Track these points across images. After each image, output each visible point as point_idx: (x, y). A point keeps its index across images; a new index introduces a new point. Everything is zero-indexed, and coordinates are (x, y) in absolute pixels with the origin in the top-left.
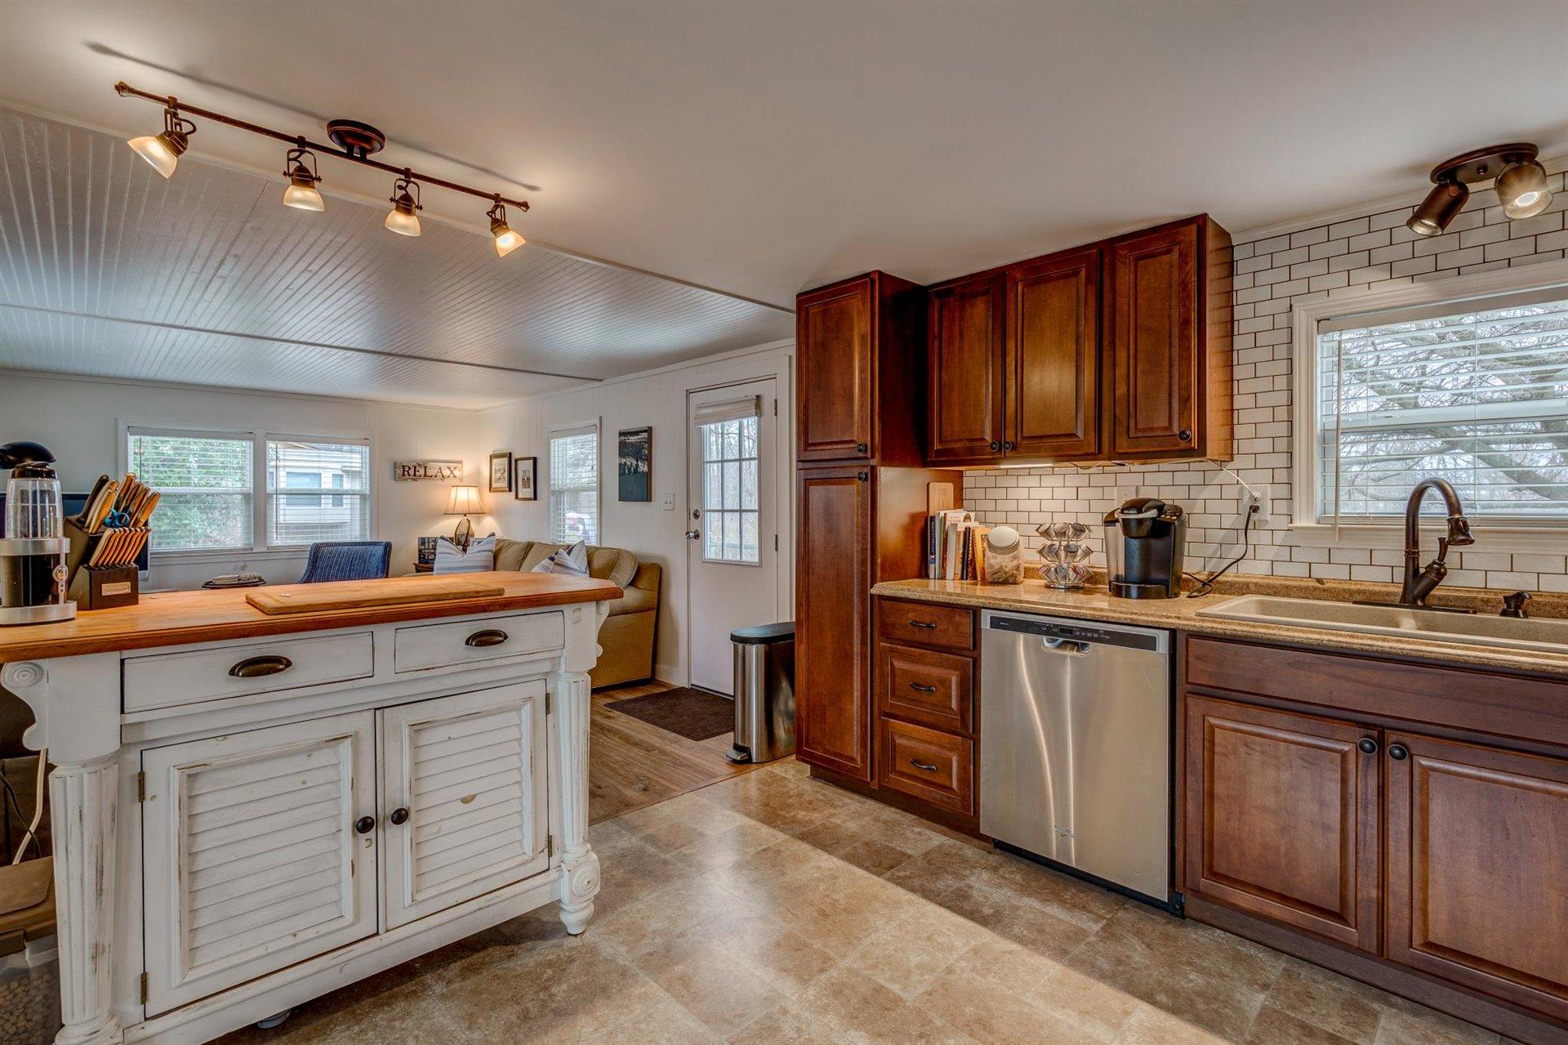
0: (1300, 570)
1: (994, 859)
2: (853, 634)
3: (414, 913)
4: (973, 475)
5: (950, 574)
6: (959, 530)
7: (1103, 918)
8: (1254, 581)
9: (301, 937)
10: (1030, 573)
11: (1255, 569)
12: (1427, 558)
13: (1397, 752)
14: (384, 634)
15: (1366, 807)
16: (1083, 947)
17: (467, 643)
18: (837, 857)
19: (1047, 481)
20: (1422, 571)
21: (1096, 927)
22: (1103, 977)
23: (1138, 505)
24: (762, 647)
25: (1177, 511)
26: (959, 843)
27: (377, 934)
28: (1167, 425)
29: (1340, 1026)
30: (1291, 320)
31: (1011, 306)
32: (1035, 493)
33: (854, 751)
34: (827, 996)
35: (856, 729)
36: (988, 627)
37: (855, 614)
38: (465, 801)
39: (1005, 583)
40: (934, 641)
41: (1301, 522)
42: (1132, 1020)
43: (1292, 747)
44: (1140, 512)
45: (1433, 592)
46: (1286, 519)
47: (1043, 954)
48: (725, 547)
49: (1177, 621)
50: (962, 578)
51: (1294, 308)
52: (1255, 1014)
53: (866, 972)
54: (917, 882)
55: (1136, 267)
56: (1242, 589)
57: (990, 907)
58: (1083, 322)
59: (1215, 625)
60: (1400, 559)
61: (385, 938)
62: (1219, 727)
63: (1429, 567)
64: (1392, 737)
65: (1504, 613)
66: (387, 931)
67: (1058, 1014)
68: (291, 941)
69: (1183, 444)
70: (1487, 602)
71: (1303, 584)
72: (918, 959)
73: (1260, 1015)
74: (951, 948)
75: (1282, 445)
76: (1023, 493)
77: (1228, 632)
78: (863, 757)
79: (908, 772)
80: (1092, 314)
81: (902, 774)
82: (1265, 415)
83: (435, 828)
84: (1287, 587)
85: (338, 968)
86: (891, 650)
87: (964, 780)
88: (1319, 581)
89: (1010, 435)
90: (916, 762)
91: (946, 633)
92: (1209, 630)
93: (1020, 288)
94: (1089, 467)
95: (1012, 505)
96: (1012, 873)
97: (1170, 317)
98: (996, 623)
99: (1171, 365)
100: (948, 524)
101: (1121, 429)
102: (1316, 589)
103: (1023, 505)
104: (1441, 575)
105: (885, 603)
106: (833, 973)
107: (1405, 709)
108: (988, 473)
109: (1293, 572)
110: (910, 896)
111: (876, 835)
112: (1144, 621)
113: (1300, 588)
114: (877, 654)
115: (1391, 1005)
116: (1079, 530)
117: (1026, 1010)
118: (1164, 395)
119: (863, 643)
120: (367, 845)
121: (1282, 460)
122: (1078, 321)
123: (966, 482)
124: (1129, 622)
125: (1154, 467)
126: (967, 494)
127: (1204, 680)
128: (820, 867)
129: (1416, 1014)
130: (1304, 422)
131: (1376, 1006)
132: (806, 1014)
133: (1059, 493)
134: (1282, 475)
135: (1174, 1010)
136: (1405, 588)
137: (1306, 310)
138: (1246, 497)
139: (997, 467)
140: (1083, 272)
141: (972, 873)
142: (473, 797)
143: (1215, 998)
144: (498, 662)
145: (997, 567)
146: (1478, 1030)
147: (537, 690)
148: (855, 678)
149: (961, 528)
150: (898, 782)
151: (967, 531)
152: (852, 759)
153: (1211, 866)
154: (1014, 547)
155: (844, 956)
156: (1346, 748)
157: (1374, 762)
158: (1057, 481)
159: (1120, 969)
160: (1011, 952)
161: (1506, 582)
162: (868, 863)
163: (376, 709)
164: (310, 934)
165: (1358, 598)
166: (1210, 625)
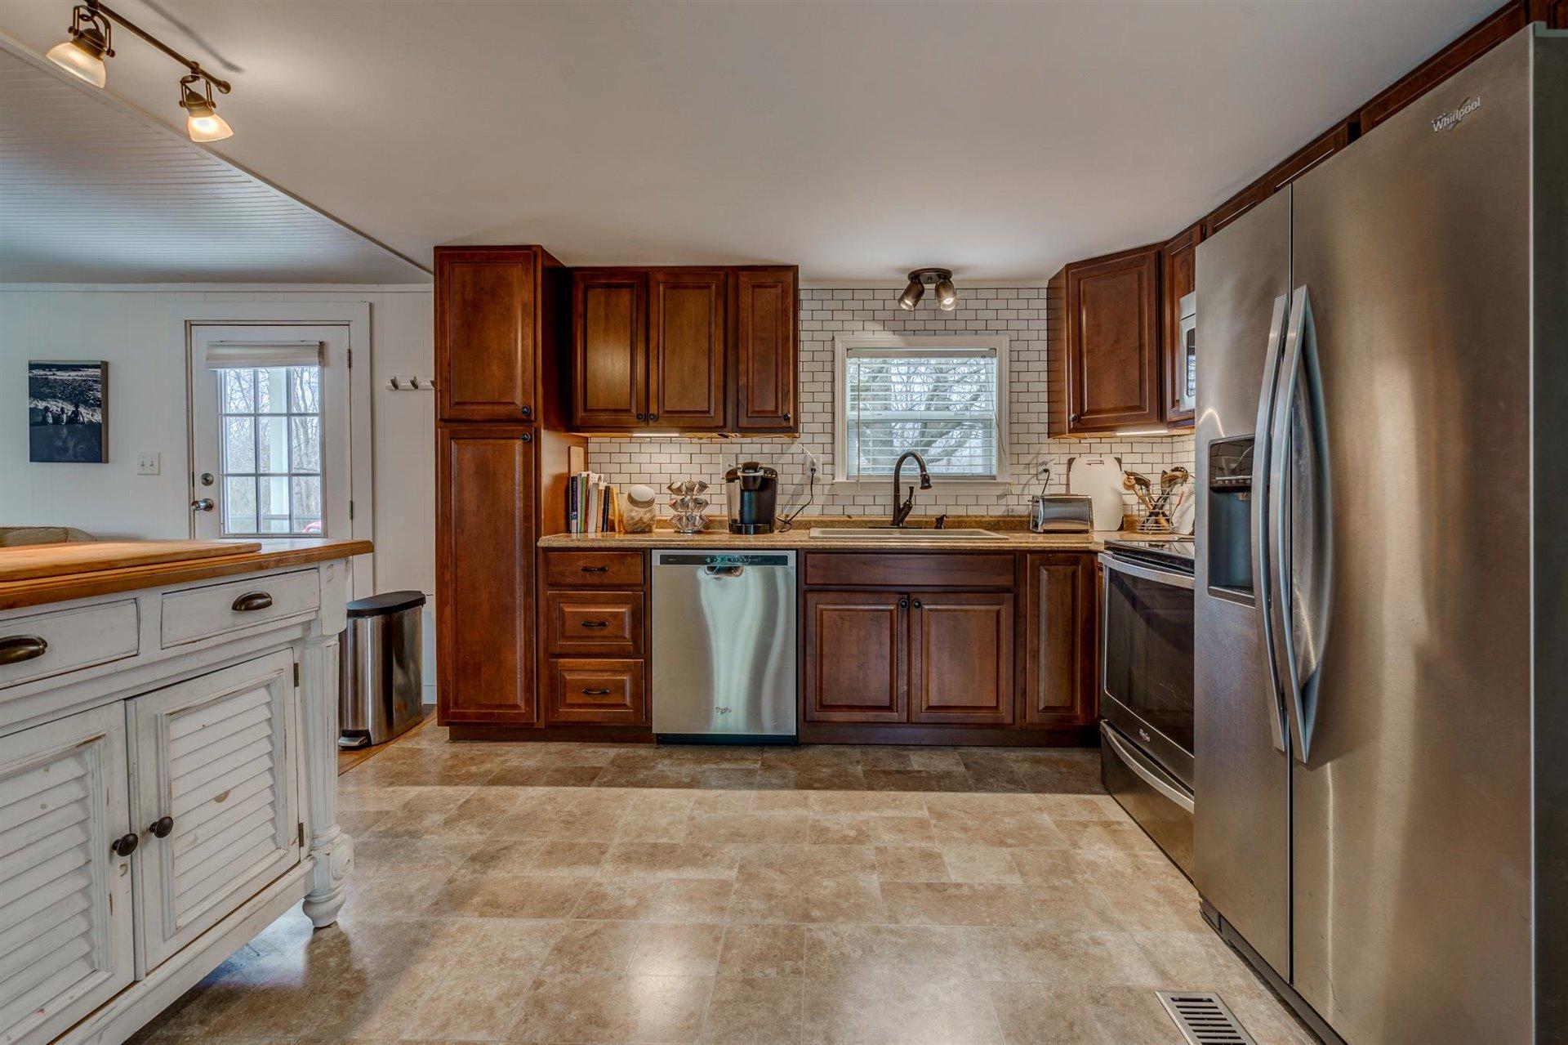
0: (838, 510)
1: (664, 750)
2: (514, 588)
3: (175, 943)
4: (597, 440)
5: (592, 527)
6: (600, 488)
7: (757, 760)
8: (814, 519)
9: (50, 1010)
10: (663, 524)
11: (813, 513)
12: (902, 501)
13: (917, 604)
14: (150, 600)
15: (902, 641)
16: (758, 778)
17: (234, 608)
18: (540, 786)
19: (665, 448)
20: (901, 507)
21: (758, 766)
22: (781, 787)
23: (753, 466)
24: (378, 619)
25: (773, 471)
26: (631, 750)
27: (135, 982)
28: (774, 409)
29: (898, 766)
30: (833, 346)
31: (653, 301)
32: (656, 458)
33: (520, 700)
34: (622, 864)
35: (520, 677)
36: (659, 564)
37: (518, 569)
38: (220, 799)
39: (643, 532)
40: (606, 581)
41: (840, 479)
42: (811, 800)
43: (866, 613)
44: (756, 471)
45: (906, 519)
46: (830, 477)
47: (740, 789)
48: (261, 520)
49: (800, 543)
50: (603, 531)
51: (836, 339)
52: (862, 775)
53: (636, 841)
54: (623, 781)
55: (753, 292)
56: (807, 525)
57: (686, 777)
58: (713, 326)
59: (825, 543)
60: (890, 501)
61: (149, 982)
62: (826, 610)
63: (905, 504)
64: (913, 597)
65: (936, 528)
66: (147, 975)
67: (773, 813)
68: (39, 1019)
69: (784, 424)
70: (926, 522)
71: (841, 519)
72: (665, 820)
73: (864, 775)
74: (681, 807)
75: (828, 428)
76: (644, 458)
77: (832, 547)
78: (528, 702)
79: (580, 702)
80: (721, 320)
81: (572, 706)
82: (819, 407)
83: (191, 837)
84: (832, 521)
85: (97, 1036)
86: (561, 596)
87: (636, 695)
88: (849, 516)
89: (653, 409)
90: (588, 692)
91: (619, 572)
92: (821, 547)
93: (661, 288)
94: (701, 438)
95: (635, 468)
96: (682, 755)
97: (776, 333)
98: (665, 560)
99: (777, 368)
100: (590, 483)
101: (742, 410)
102: (848, 521)
103: (645, 468)
104: (910, 508)
105: (553, 555)
106: (611, 850)
107: (918, 579)
108: (613, 440)
109: (835, 512)
110: (624, 790)
111: (559, 763)
112: (779, 545)
113: (839, 522)
114: (542, 603)
115: (911, 750)
116: (703, 486)
117: (754, 818)
118: (773, 389)
119: (527, 594)
120: (122, 872)
121: (828, 439)
122: (710, 324)
123: (591, 448)
124: (770, 547)
125: (748, 440)
126: (592, 458)
127: (817, 581)
128: (533, 797)
129: (921, 750)
130: (840, 413)
131: (905, 752)
132: (616, 879)
133: (675, 458)
134: (828, 448)
135: (827, 788)
136: (894, 517)
137: (842, 342)
138: (808, 464)
139: (630, 435)
140: (714, 287)
141: (657, 764)
142: (227, 794)
143: (841, 776)
144: (261, 629)
145: (637, 519)
146: (945, 748)
147: (286, 659)
148: (518, 628)
149: (602, 486)
150: (566, 713)
151: (608, 490)
152: (515, 706)
153: (821, 702)
154: (650, 503)
155: (611, 839)
156: (892, 608)
157: (906, 612)
158: (675, 448)
159: (787, 780)
160: (720, 795)
161: (935, 511)
162: (571, 782)
163: (125, 699)
164: (63, 1001)
165: (870, 525)
166: (821, 543)
